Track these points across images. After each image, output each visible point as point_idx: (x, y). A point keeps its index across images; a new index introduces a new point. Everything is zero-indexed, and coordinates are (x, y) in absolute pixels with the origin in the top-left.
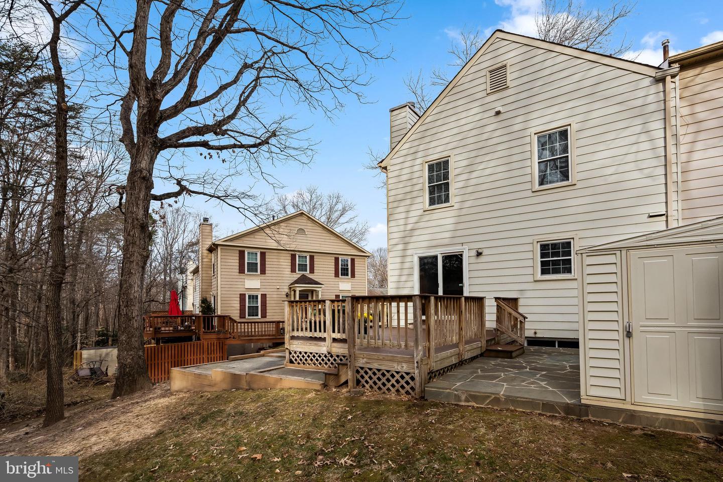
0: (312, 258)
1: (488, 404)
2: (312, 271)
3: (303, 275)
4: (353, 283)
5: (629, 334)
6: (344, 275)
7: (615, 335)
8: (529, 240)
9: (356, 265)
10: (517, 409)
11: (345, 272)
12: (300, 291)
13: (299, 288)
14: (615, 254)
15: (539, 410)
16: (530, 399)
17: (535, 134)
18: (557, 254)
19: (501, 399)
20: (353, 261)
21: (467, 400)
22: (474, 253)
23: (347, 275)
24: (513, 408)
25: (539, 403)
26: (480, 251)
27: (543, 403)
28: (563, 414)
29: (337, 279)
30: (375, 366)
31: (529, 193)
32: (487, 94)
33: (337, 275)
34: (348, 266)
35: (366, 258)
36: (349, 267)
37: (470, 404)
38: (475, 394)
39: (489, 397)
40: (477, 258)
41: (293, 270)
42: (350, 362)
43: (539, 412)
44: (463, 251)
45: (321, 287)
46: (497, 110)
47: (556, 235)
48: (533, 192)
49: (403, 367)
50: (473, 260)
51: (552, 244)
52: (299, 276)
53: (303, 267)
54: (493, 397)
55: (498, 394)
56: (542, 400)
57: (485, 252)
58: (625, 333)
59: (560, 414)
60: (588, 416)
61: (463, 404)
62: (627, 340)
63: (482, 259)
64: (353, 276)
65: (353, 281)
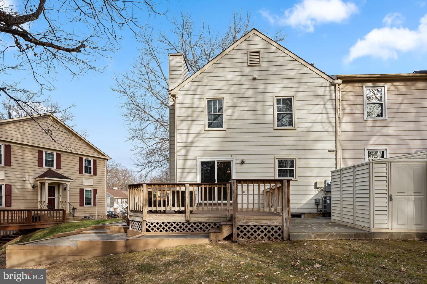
0: (58, 156)
1: (327, 238)
2: (59, 167)
3: (50, 170)
4: (95, 180)
5: (391, 199)
6: (87, 173)
7: (385, 200)
8: (272, 157)
9: (97, 165)
10: (343, 239)
11: (88, 171)
12: (49, 184)
13: (48, 181)
14: (386, 164)
15: (353, 238)
16: (348, 233)
17: (276, 97)
18: (285, 166)
19: (334, 235)
20: (95, 162)
21: (315, 238)
22: (239, 162)
23: (90, 173)
24: (340, 239)
25: (353, 234)
26: (244, 160)
27: (355, 234)
28: (363, 238)
29: (81, 176)
30: (252, 223)
31: (272, 130)
32: (248, 66)
33: (81, 172)
34: (90, 166)
35: (106, 160)
36: (92, 166)
37: (317, 239)
38: (320, 233)
39: (328, 234)
40: (241, 165)
41: (40, 165)
42: (234, 222)
43: (353, 239)
44: (232, 160)
45: (69, 181)
46: (255, 76)
47: (284, 155)
48: (274, 130)
49: (274, 223)
50: (239, 166)
51: (284, 160)
52: (46, 170)
53: (50, 163)
54: (330, 234)
55: (332, 232)
56: (354, 233)
57: (246, 162)
58: (389, 199)
59: (362, 238)
60: (374, 238)
61: (313, 240)
62: (390, 202)
63: (244, 166)
64: (95, 174)
65: (94, 178)
